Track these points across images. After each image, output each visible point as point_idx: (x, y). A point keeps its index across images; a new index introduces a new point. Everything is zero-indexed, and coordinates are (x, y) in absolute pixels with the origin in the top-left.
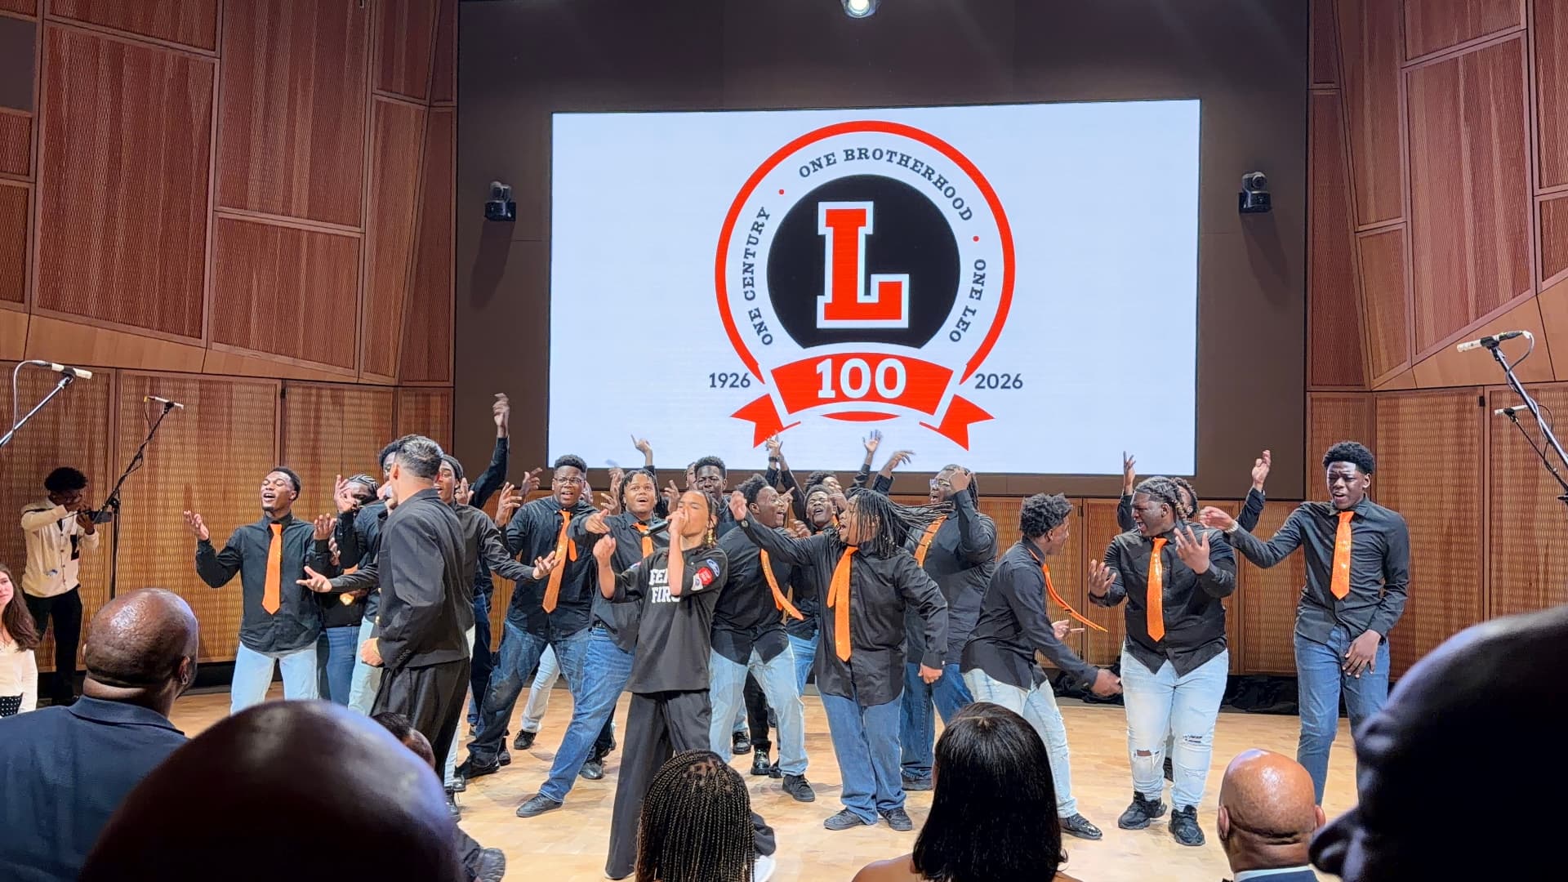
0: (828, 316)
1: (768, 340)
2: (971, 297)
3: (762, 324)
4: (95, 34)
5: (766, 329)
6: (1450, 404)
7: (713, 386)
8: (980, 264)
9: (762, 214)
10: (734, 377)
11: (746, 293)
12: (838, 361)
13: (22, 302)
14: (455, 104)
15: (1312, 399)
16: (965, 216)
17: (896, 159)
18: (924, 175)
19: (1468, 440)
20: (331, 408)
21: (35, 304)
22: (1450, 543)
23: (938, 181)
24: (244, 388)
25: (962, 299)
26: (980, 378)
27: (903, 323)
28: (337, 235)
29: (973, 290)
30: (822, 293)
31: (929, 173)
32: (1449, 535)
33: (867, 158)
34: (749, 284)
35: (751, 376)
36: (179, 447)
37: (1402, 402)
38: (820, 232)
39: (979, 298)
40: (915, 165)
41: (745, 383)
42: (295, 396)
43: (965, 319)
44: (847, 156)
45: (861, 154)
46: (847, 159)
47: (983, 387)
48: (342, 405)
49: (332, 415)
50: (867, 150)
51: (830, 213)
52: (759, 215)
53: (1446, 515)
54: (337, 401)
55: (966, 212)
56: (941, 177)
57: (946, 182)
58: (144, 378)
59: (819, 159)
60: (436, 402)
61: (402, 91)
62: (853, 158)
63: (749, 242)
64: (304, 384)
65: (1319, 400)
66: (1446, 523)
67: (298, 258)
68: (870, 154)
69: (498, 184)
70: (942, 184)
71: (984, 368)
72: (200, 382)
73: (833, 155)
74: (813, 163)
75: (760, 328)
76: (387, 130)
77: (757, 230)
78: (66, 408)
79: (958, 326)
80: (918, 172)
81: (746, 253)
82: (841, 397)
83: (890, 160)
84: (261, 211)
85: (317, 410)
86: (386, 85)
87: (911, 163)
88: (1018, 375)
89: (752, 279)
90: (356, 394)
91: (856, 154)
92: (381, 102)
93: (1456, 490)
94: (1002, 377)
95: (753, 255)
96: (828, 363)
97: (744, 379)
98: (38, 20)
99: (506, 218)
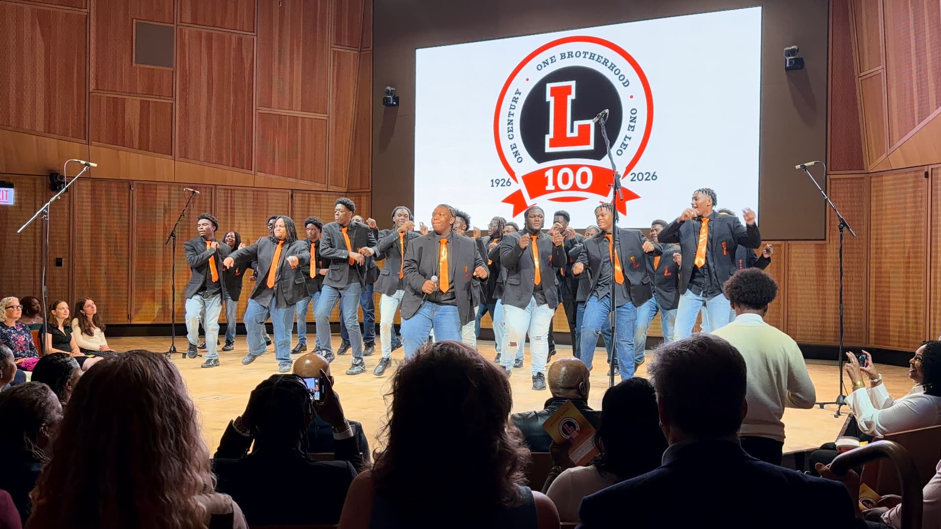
0: (551, 145)
1: (520, 160)
2: (629, 130)
3: (517, 152)
4: (200, 30)
5: (519, 154)
6: (910, 178)
7: (493, 186)
8: (634, 111)
9: (518, 93)
10: (503, 181)
11: (509, 135)
12: (556, 169)
13: (171, 155)
14: (371, 48)
15: (830, 179)
16: (626, 84)
17: (588, 56)
18: (603, 63)
19: (919, 199)
20: (314, 203)
21: (177, 156)
22: (909, 263)
23: (611, 66)
24: (273, 194)
25: (623, 131)
26: (633, 175)
27: (591, 147)
28: (316, 119)
29: (630, 126)
30: (548, 133)
31: (606, 62)
32: (909, 257)
33: (572, 57)
34: (510, 131)
35: (512, 180)
36: (244, 222)
37: (884, 178)
38: (547, 100)
39: (633, 130)
40: (598, 58)
41: (508, 184)
42: (298, 197)
43: (625, 143)
44: (562, 56)
45: (569, 55)
46: (562, 59)
47: (635, 180)
48: (320, 201)
49: (315, 206)
50: (572, 53)
51: (553, 89)
52: (516, 93)
53: (908, 245)
54: (318, 200)
55: (625, 83)
56: (612, 64)
57: (615, 66)
58: (228, 189)
59: (547, 60)
60: (364, 198)
61: (347, 44)
62: (565, 57)
63: (511, 108)
64: (302, 192)
65: (834, 179)
66: (907, 250)
67: (297, 130)
68: (574, 54)
69: (389, 88)
70: (613, 68)
71: (636, 170)
72: (253, 191)
73: (554, 57)
74: (544, 62)
75: (516, 154)
76: (339, 65)
77: (515, 101)
78: (193, 203)
79: (621, 147)
80: (600, 62)
81: (509, 114)
82: (558, 189)
83: (585, 57)
84: (279, 109)
85: (309, 204)
86: (338, 42)
87: (596, 57)
88: (655, 173)
89: (512, 128)
90: (328, 196)
91: (567, 55)
92: (336, 51)
93: (913, 230)
94: (646, 174)
95: (513, 115)
96: (551, 171)
97: (508, 182)
98: (175, 26)
99: (393, 105)
